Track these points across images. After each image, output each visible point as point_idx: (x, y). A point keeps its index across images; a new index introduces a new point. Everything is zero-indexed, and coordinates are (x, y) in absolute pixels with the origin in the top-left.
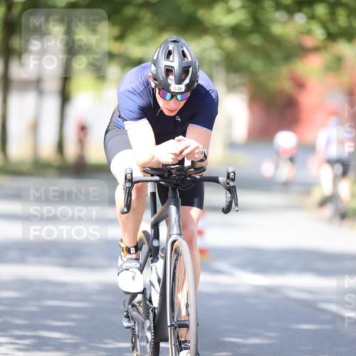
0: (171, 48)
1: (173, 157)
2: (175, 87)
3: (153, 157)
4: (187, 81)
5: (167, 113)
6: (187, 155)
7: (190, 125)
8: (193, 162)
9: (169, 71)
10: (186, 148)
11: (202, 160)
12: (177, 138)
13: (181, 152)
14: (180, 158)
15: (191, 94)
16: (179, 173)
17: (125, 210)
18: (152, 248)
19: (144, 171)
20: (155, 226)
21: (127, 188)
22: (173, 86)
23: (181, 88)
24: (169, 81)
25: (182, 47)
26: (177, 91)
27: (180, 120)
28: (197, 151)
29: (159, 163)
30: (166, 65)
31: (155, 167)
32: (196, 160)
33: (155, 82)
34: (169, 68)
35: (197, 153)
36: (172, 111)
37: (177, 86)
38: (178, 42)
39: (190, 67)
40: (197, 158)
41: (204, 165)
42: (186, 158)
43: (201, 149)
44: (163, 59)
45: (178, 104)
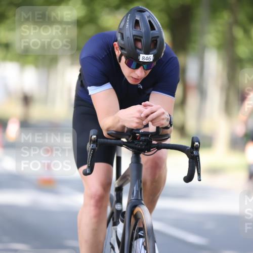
0: (138, 18)
2: (143, 57)
3: (119, 121)
6: (152, 121)
7: (153, 92)
8: (158, 128)
10: (152, 113)
11: (167, 128)
12: (143, 103)
13: (147, 116)
14: (145, 123)
16: (143, 138)
17: (88, 172)
18: (115, 211)
19: (108, 134)
20: (119, 190)
21: (92, 149)
22: (142, 56)
23: (150, 58)
24: (138, 51)
25: (148, 17)
26: (146, 61)
27: (141, 87)
28: (163, 117)
29: (124, 127)
30: (134, 36)
31: (119, 130)
32: (161, 127)
33: (123, 51)
34: (138, 38)
35: (163, 119)
36: (136, 79)
37: (146, 56)
38: (144, 12)
39: (158, 37)
40: (162, 124)
41: (169, 133)
42: (150, 124)
43: (166, 116)
44: (131, 29)
45: (144, 73)
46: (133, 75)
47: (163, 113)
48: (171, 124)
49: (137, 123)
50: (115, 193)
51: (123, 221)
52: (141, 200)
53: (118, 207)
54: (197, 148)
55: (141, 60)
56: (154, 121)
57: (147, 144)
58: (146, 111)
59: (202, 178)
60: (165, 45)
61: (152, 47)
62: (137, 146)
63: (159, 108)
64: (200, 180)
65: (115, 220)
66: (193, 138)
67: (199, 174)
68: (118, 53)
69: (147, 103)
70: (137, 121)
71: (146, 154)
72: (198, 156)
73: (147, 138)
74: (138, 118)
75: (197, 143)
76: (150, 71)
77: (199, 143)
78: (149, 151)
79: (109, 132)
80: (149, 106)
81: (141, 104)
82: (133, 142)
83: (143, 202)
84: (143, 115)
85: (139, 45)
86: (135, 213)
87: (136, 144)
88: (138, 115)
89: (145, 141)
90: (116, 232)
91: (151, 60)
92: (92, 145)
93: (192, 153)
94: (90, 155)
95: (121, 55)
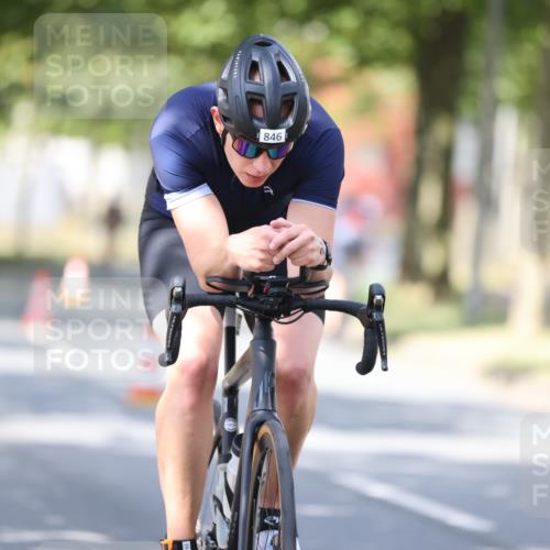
0: (256, 58)
2: (266, 135)
4: (290, 121)
7: (293, 200)
8: (303, 269)
10: (290, 240)
11: (321, 267)
12: (272, 222)
13: (281, 247)
14: (276, 260)
16: (275, 290)
17: (167, 359)
18: (222, 434)
19: (208, 284)
20: (232, 392)
21: (173, 314)
22: (263, 132)
23: (280, 135)
24: (256, 122)
25: (277, 55)
27: (271, 192)
28: (311, 246)
29: (237, 269)
30: (248, 93)
31: (230, 276)
32: (309, 266)
33: (228, 124)
34: (256, 97)
35: (312, 250)
36: (256, 178)
37: (271, 132)
38: (269, 45)
39: (295, 94)
40: (312, 261)
41: (326, 278)
43: (318, 243)
44: (242, 80)
45: (269, 164)
46: (249, 170)
47: (312, 239)
48: (328, 260)
49: (262, 260)
50: (226, 400)
51: (238, 454)
52: (274, 410)
54: (380, 307)
55: (262, 140)
56: (295, 256)
57: (284, 302)
58: (279, 237)
59: (389, 366)
60: (310, 108)
61: (283, 114)
62: (264, 306)
63: (302, 230)
64: (385, 370)
65: (223, 452)
66: (371, 287)
67: (384, 358)
68: (219, 127)
69: (280, 220)
70: (262, 256)
71: (281, 320)
72: (382, 322)
73: (282, 290)
74: (263, 251)
75: (379, 297)
76: (282, 160)
77: (384, 297)
78: (287, 314)
80: (284, 226)
81: (269, 224)
83: (276, 415)
84: (272, 246)
85: (259, 111)
86: (259, 436)
87: (262, 303)
88: (263, 244)
89: (278, 295)
90: (225, 474)
92: (174, 307)
93: (370, 316)
94: (170, 327)
95: (225, 132)
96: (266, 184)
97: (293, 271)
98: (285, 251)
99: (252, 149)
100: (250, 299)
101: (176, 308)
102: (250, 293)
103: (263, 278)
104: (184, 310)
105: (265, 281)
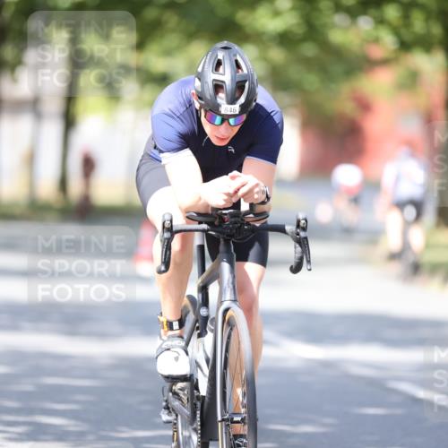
0: (220, 57)
1: (226, 197)
2: (226, 109)
3: (200, 199)
4: (242, 100)
5: (215, 142)
6: (243, 196)
7: (247, 157)
9: (218, 87)
10: (243, 186)
11: (263, 203)
12: (230, 174)
13: (236, 192)
15: (247, 117)
16: (233, 220)
17: (162, 269)
18: (200, 318)
19: (187, 217)
20: (204, 289)
21: (165, 239)
22: (224, 107)
24: (219, 100)
25: (235, 55)
26: (229, 113)
27: (233, 150)
28: (256, 190)
29: (208, 206)
30: (214, 80)
31: (202, 211)
33: (200, 101)
34: (219, 83)
35: (257, 193)
36: (222, 139)
37: (229, 106)
38: (230, 48)
41: (267, 210)
42: (242, 200)
43: (261, 187)
44: (211, 72)
45: (230, 130)
46: (217, 133)
47: (257, 185)
48: (268, 198)
49: (225, 200)
50: (200, 295)
51: (212, 331)
53: (203, 312)
54: (304, 228)
55: (223, 112)
56: (246, 197)
61: (237, 95)
62: (226, 231)
64: (310, 270)
67: (309, 262)
68: (197, 105)
72: (306, 238)
73: (237, 219)
75: (303, 222)
76: (239, 127)
77: (306, 221)
79: (188, 215)
81: (227, 175)
82: (220, 225)
83: (237, 304)
86: (227, 318)
87: (225, 229)
89: (235, 223)
91: (237, 112)
92: (165, 234)
93: (298, 234)
94: (163, 248)
95: (201, 108)
96: (229, 144)
97: (245, 207)
98: (240, 193)
99: (218, 120)
100: (216, 226)
101: (167, 235)
102: (216, 223)
103: (224, 212)
104: (172, 236)
105: (226, 214)
